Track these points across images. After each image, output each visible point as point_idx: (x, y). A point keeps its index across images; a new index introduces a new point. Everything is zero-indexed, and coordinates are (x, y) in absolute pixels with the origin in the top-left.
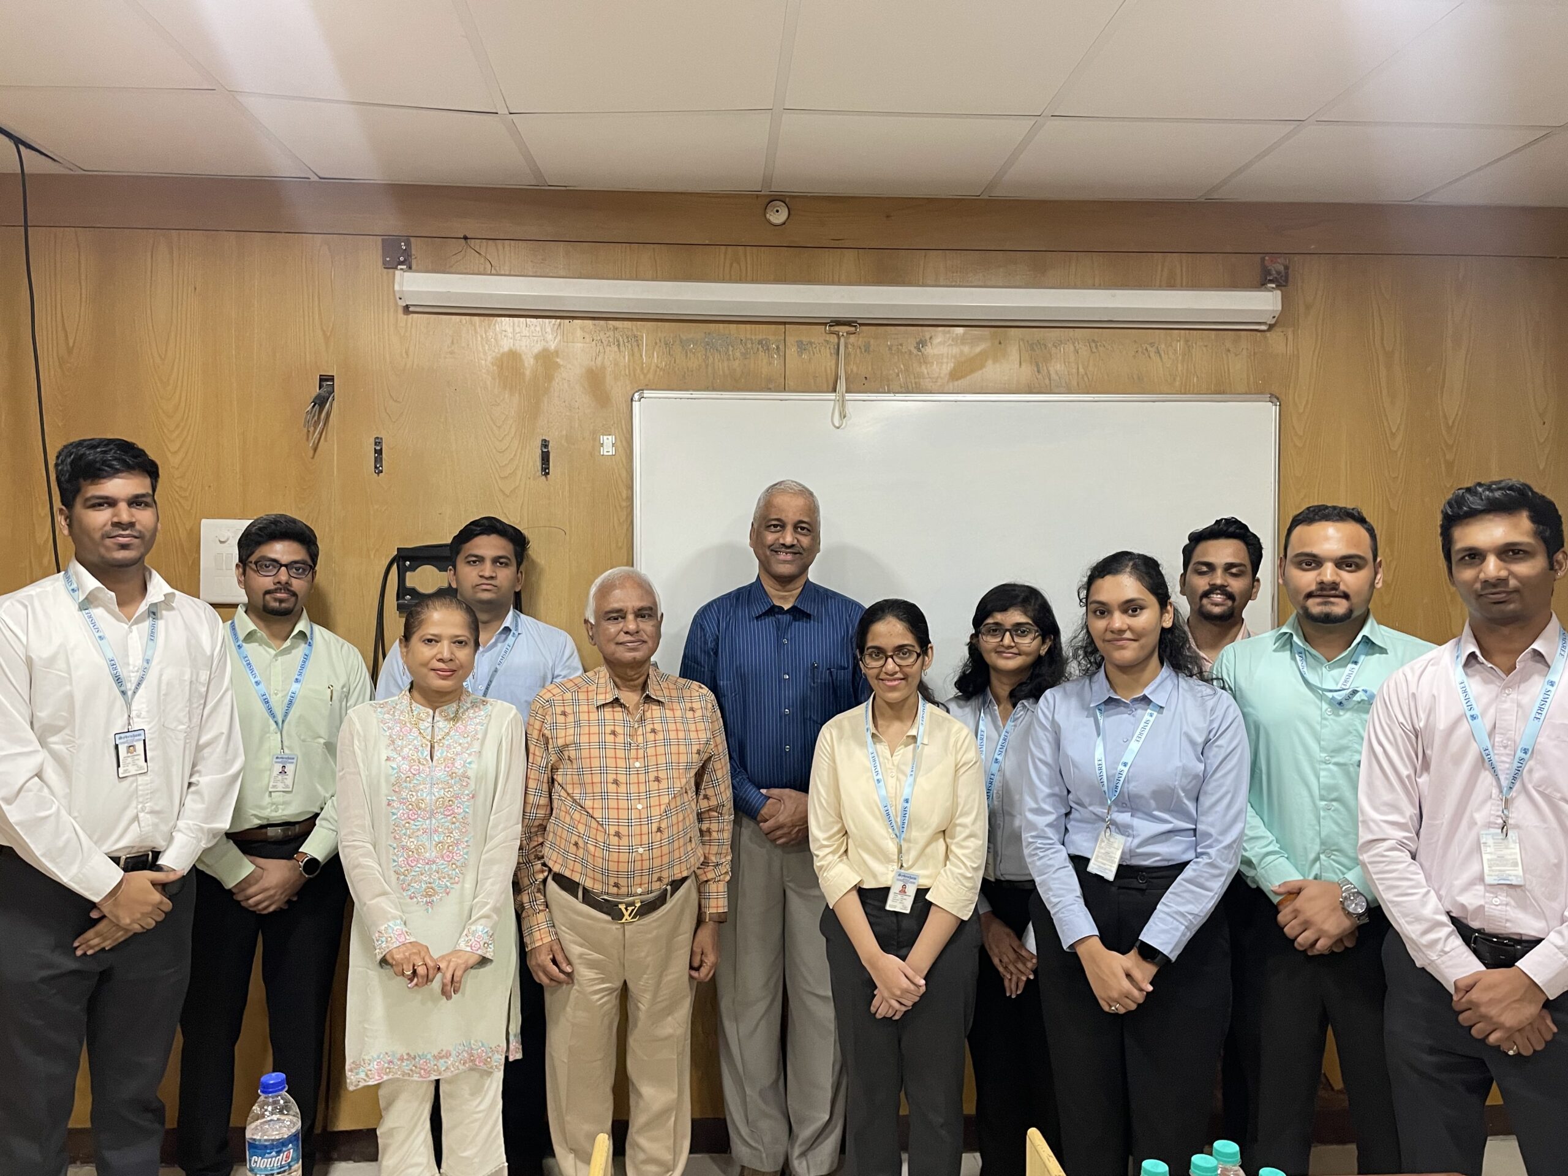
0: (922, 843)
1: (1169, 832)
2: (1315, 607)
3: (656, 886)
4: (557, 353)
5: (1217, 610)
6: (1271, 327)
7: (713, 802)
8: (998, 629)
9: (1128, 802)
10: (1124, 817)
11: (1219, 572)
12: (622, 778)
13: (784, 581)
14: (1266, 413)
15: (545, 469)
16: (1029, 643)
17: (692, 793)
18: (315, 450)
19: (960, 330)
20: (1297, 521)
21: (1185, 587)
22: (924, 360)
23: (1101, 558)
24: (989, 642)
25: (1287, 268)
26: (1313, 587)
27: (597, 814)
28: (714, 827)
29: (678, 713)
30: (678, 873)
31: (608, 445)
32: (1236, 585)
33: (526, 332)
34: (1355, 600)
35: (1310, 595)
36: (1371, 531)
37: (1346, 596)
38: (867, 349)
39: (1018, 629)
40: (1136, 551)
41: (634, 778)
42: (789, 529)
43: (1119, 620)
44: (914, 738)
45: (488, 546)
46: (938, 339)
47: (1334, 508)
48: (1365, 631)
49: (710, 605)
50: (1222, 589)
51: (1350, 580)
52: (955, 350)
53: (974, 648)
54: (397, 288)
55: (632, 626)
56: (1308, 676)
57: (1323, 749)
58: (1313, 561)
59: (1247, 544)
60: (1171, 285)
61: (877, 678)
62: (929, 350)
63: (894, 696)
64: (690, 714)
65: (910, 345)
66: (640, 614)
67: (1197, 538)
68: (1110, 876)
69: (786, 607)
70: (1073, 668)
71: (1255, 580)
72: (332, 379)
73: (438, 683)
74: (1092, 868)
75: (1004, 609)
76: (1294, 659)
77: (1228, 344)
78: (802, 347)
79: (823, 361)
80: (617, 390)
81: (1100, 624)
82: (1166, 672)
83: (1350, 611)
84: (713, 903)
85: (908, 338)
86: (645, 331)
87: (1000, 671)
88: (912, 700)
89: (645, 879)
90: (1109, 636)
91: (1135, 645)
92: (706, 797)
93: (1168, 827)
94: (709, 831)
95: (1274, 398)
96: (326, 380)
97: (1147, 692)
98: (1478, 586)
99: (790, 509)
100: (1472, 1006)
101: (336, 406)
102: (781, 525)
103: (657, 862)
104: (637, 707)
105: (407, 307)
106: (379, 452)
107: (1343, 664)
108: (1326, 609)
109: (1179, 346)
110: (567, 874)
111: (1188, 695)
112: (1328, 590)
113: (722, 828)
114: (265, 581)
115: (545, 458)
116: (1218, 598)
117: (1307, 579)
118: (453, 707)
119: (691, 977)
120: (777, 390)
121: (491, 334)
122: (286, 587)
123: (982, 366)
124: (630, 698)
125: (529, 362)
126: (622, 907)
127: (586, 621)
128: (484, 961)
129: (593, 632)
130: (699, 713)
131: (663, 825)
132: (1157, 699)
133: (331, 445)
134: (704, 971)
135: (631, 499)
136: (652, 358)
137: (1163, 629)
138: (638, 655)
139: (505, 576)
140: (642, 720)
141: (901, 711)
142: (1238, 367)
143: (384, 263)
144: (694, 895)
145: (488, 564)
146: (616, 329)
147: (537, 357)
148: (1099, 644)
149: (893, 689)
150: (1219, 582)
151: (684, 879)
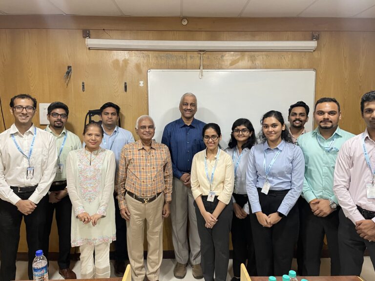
0: (216, 185)
1: (283, 182)
2: (323, 125)
3: (153, 194)
4: (128, 60)
5: (297, 125)
6: (314, 51)
7: (168, 174)
8: (238, 130)
9: (272, 175)
10: (271, 179)
11: (298, 115)
12: (145, 168)
13: (188, 118)
14: (312, 74)
15: (126, 90)
16: (247, 134)
17: (163, 171)
18: (67, 85)
19: (233, 53)
20: (318, 102)
21: (289, 119)
22: (223, 61)
23: (266, 112)
24: (236, 134)
25: (319, 35)
26: (322, 120)
27: (138, 177)
28: (168, 180)
29: (159, 152)
30: (159, 191)
31: (142, 83)
32: (302, 118)
33: (120, 54)
34: (333, 123)
35: (321, 122)
36: (338, 104)
37: (331, 122)
38: (208, 58)
39: (243, 130)
40: (275, 110)
41: (148, 168)
42: (189, 105)
43: (271, 129)
44: (216, 158)
45: (110, 110)
46: (227, 55)
47: (328, 98)
48: (336, 132)
49: (169, 124)
50: (299, 120)
51: (332, 117)
52: (231, 58)
53: (232, 136)
54: (86, 43)
55: (147, 130)
56: (320, 144)
57: (324, 163)
58: (322, 113)
59: (305, 108)
60: (288, 40)
61: (207, 143)
62: (224, 58)
63: (211, 148)
64: (162, 152)
65: (220, 57)
66: (149, 127)
67: (292, 107)
68: (266, 193)
69: (188, 125)
70: (259, 141)
71: (307, 117)
72: (71, 67)
73: (91, 146)
74: (262, 191)
75: (240, 125)
76: (317, 139)
77: (303, 56)
78: (191, 57)
79: (197, 61)
80: (144, 69)
81: (266, 130)
82: (283, 141)
83: (332, 126)
84: (168, 198)
85: (219, 55)
86: (150, 54)
87: (240, 141)
88: (216, 148)
89: (150, 193)
90: (268, 133)
91: (275, 135)
92: (166, 173)
93: (282, 181)
94: (167, 181)
95: (315, 70)
96: (69, 67)
97: (278, 147)
98: (371, 119)
99: (189, 100)
100: (360, 229)
101: (72, 74)
102: (187, 104)
103: (153, 189)
104: (149, 150)
105: (89, 48)
106: (83, 86)
107: (330, 140)
108: (326, 125)
109: (290, 56)
110: (131, 191)
111: (289, 148)
112: (326, 120)
113: (170, 180)
114: (54, 119)
115: (126, 87)
116: (298, 122)
117: (321, 118)
118: (96, 151)
119: (163, 217)
120: (185, 69)
121: (111, 55)
122: (60, 120)
123: (238, 62)
124: (147, 148)
125: (121, 62)
126: (145, 200)
127: (136, 129)
128: (103, 217)
129: (138, 132)
130: (164, 152)
131: (155, 180)
132: (280, 148)
133: (71, 84)
134: (166, 215)
135: (148, 97)
136: (152, 61)
137: (283, 131)
138: (149, 137)
139: (114, 118)
140: (150, 153)
141: (214, 151)
142: (305, 62)
143: (83, 36)
144: (163, 197)
145: (110, 115)
146: (143, 53)
147: (123, 61)
148: (266, 135)
149: (211, 146)
150: (298, 118)
151: (160, 193)
